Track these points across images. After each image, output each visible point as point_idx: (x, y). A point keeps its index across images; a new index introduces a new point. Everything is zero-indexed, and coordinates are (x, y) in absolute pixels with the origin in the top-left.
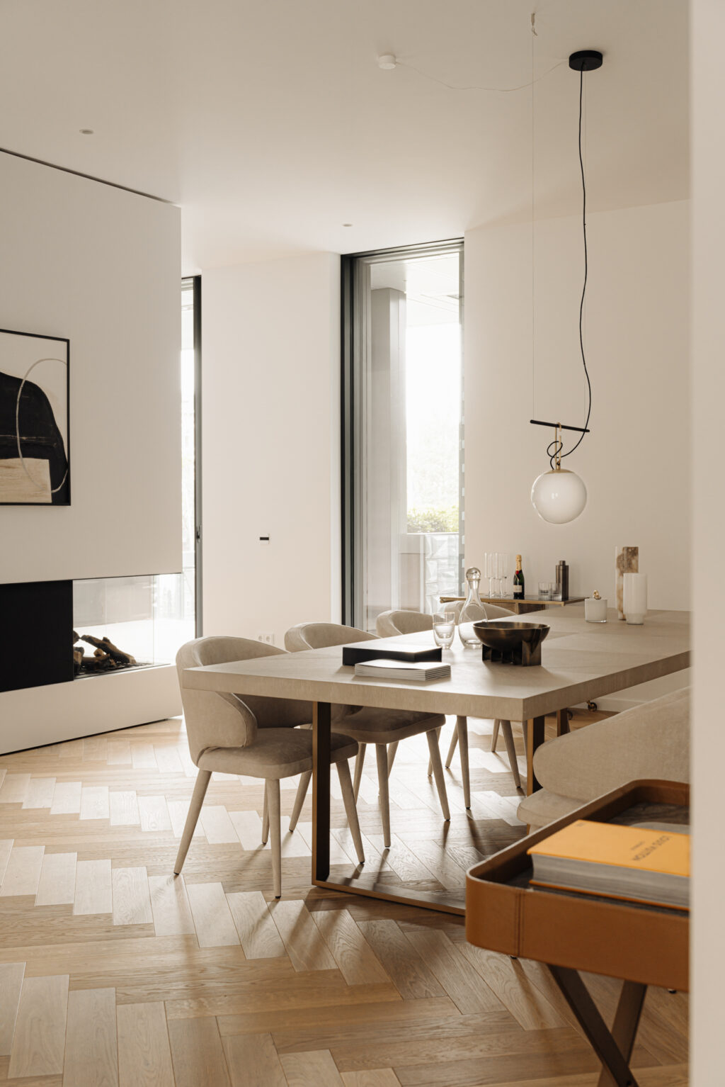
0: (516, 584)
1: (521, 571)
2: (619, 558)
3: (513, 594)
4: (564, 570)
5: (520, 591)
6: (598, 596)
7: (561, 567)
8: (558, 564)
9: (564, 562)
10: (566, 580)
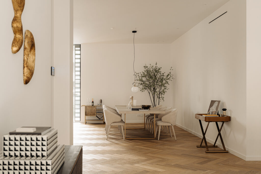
1: (93, 101)
7: (101, 100)
10: (102, 102)
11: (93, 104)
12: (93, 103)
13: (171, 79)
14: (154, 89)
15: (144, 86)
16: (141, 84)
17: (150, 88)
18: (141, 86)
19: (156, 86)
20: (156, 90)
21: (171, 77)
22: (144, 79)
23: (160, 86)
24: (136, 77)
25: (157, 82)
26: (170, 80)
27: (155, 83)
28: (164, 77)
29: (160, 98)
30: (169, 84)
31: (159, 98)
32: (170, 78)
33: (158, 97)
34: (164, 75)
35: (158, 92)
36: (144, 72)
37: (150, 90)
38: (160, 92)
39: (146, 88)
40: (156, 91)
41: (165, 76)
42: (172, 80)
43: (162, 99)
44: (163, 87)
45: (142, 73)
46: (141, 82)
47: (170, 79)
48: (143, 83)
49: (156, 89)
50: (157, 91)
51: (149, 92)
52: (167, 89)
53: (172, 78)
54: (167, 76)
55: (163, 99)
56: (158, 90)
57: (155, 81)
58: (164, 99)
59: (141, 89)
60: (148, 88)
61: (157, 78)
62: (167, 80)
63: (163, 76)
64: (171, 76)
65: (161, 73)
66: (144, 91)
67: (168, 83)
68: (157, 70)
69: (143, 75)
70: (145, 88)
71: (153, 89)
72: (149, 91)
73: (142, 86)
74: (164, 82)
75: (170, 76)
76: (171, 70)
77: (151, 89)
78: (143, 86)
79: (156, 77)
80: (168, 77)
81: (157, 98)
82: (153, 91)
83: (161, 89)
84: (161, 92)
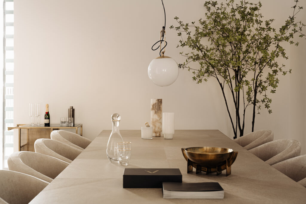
0: (46, 118)
1: (48, 112)
2: (153, 106)
3: (44, 124)
4: (72, 113)
5: (49, 122)
6: (148, 125)
7: (71, 110)
8: (69, 108)
9: (72, 107)
10: (73, 116)
11: (47, 121)
12: (49, 118)
13: (296, 38)
14: (237, 72)
15: (204, 65)
16: (197, 58)
17: (225, 72)
18: (196, 65)
19: (243, 62)
20: (243, 76)
21: (295, 31)
22: (205, 42)
23: (256, 63)
24: (180, 34)
25: (247, 51)
26: (292, 42)
27: (242, 56)
28: (272, 34)
29: (258, 102)
30: (287, 58)
31: (254, 103)
32: (291, 35)
33: (249, 100)
34: (272, 26)
35: (251, 83)
36: (204, 18)
37: (225, 77)
38: (258, 83)
39: (211, 69)
40: (244, 79)
41: (274, 30)
42: (297, 44)
43: (263, 105)
44: (267, 67)
45: (198, 24)
46: (196, 52)
47: (291, 39)
48: (201, 54)
49: (246, 73)
50: (246, 81)
51: (221, 84)
52: (284, 73)
53: (301, 36)
54: (283, 29)
55: (267, 106)
56: (249, 76)
57: (240, 49)
58: (270, 105)
59: (194, 73)
60: (219, 70)
61: (249, 38)
62: (281, 44)
63: (269, 29)
64: (297, 29)
65: (261, 19)
66: (205, 80)
67: (283, 54)
68: (248, 10)
69: (200, 31)
70: (207, 71)
71: (232, 73)
72: (222, 80)
73: (197, 62)
74: (272, 48)
75: (292, 27)
76: (297, 8)
77: (227, 74)
78: (201, 64)
79: (242, 34)
80: (287, 33)
81: (247, 102)
82: (233, 82)
83: (261, 72)
84: (260, 84)
